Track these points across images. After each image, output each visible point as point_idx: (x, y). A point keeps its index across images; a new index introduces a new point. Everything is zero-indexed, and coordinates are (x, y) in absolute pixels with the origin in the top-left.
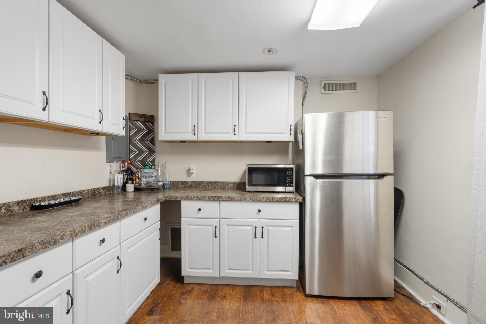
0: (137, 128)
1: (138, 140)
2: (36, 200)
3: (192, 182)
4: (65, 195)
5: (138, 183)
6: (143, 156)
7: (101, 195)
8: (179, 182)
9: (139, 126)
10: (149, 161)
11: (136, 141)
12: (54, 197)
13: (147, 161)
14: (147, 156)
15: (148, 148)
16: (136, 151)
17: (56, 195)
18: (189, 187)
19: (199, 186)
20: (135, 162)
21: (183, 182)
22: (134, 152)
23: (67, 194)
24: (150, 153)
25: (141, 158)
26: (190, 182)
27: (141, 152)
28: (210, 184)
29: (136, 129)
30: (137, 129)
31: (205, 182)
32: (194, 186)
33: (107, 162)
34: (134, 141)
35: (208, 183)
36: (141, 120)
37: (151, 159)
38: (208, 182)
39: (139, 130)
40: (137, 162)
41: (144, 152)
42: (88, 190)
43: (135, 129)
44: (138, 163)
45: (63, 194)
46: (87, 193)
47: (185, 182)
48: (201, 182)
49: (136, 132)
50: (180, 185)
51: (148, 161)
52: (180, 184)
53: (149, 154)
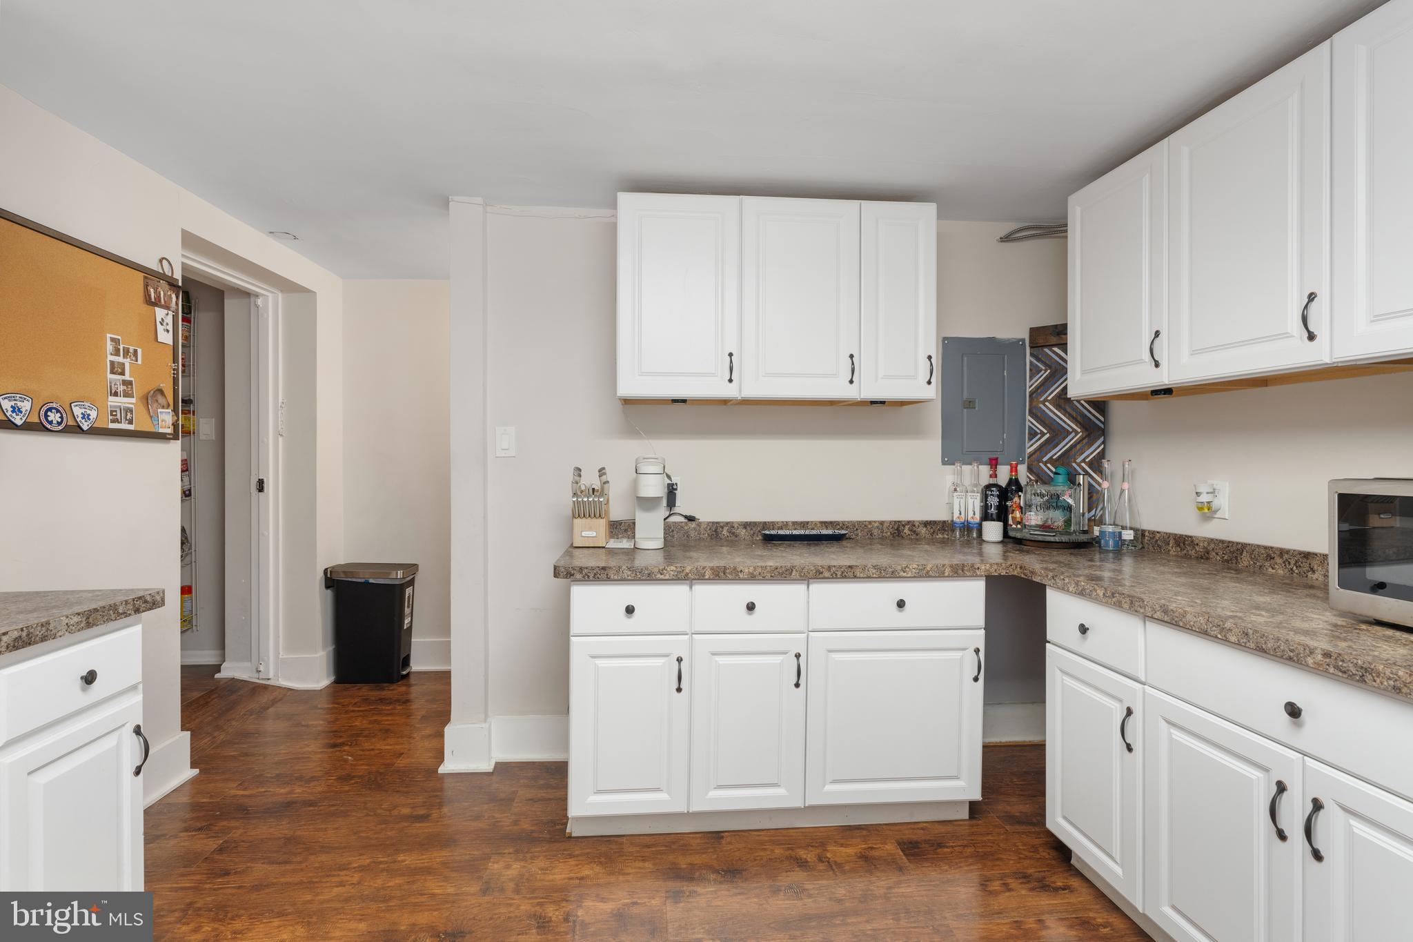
0: (1050, 367)
1: (1053, 402)
2: (772, 525)
3: (1212, 540)
4: (826, 524)
5: (1019, 523)
6: (1064, 447)
7: (918, 537)
8: (1169, 535)
9: (1056, 361)
10: (1084, 461)
11: (1047, 403)
12: (804, 525)
13: (1075, 462)
14: (1078, 447)
15: (1080, 423)
16: (1046, 432)
17: (808, 523)
18: (1202, 558)
19: (1234, 562)
20: (1041, 464)
21: (1181, 536)
22: (1039, 436)
23: (831, 523)
24: (1088, 436)
25: (1057, 452)
26: (1205, 539)
27: (1057, 433)
28: (1279, 561)
29: (1046, 371)
30: (1049, 371)
31: (1259, 546)
32: (1218, 558)
33: (944, 463)
34: (1041, 406)
35: (1271, 554)
36: (1058, 342)
37: (1091, 452)
38: (1272, 548)
39: (1056, 371)
40: (1045, 464)
41: (1068, 433)
42: (882, 523)
43: (1043, 372)
44: (1049, 465)
45: (821, 523)
46: (877, 527)
47: (1186, 536)
48: (1244, 546)
49: (1046, 379)
50: (1171, 545)
51: (1078, 461)
52: (1172, 542)
53: (1085, 441)
